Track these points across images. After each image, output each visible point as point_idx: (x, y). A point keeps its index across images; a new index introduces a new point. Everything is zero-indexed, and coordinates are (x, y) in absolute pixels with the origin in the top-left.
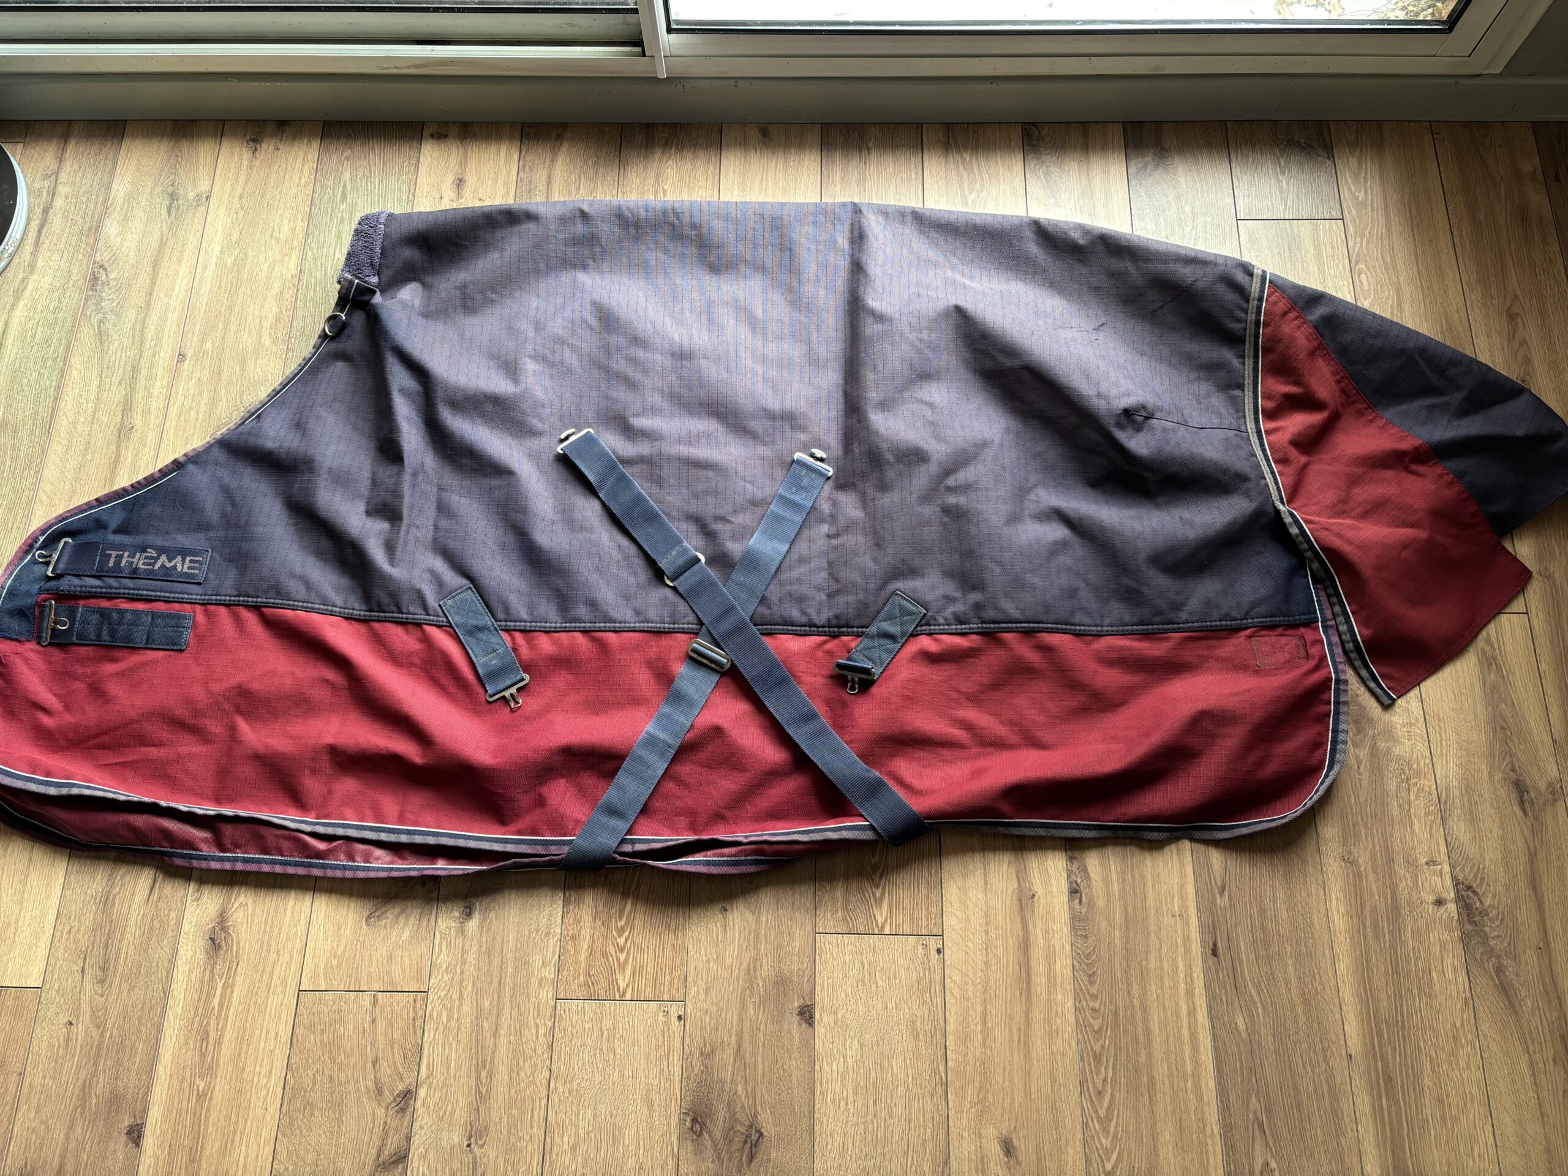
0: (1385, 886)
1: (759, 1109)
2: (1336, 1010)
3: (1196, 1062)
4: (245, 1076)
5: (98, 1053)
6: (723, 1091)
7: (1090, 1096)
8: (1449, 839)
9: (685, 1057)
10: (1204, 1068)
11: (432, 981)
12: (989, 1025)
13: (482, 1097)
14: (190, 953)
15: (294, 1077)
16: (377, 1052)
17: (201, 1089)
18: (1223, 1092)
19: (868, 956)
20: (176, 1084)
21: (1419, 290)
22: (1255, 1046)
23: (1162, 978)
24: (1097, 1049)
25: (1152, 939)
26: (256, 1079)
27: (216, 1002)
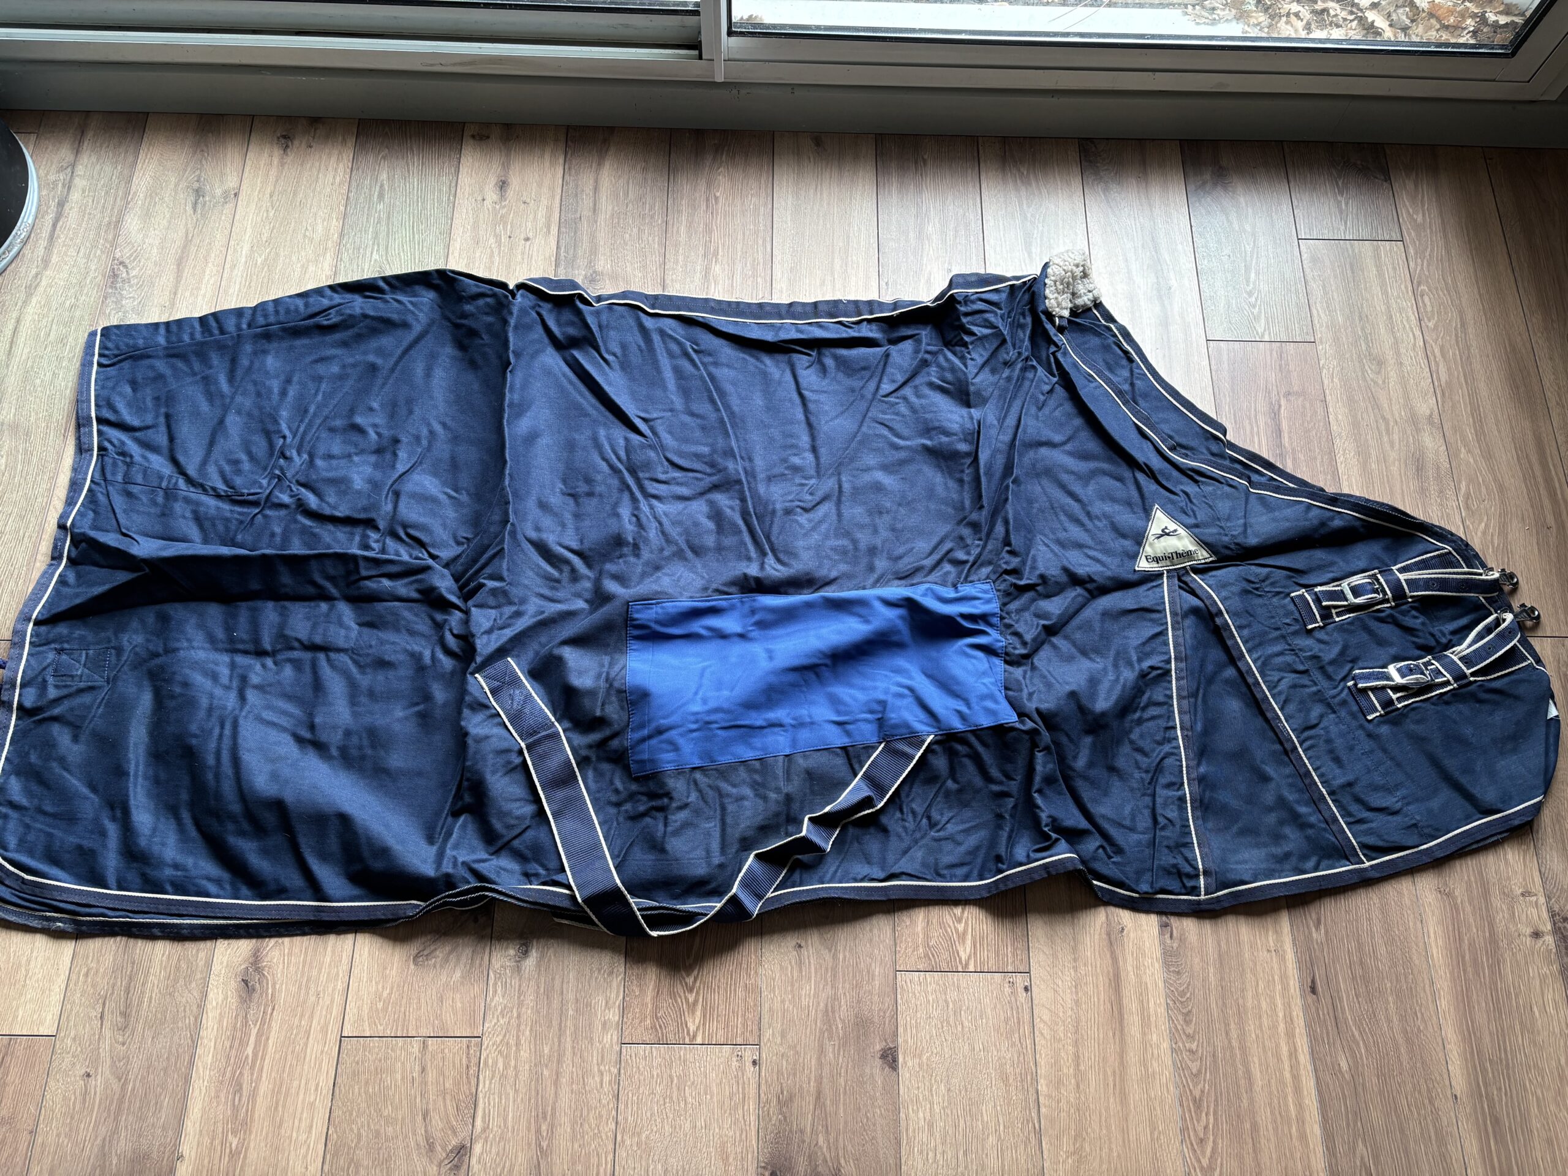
0: (1482, 918)
1: (842, 1161)
2: (1439, 1049)
3: (1300, 1106)
4: (283, 1131)
5: (119, 1108)
6: (804, 1142)
7: (1192, 1144)
8: (1543, 870)
9: (762, 1105)
10: (1308, 1113)
11: (486, 1025)
12: (1082, 1068)
13: (543, 1153)
14: (221, 997)
15: (336, 1132)
16: (427, 1103)
17: (234, 1146)
18: (1329, 1137)
19: (953, 995)
20: (207, 1140)
21: (1482, 313)
22: (1360, 1089)
23: (1260, 1017)
24: (1197, 1093)
25: (1249, 975)
26: (294, 1135)
27: (250, 1051)
